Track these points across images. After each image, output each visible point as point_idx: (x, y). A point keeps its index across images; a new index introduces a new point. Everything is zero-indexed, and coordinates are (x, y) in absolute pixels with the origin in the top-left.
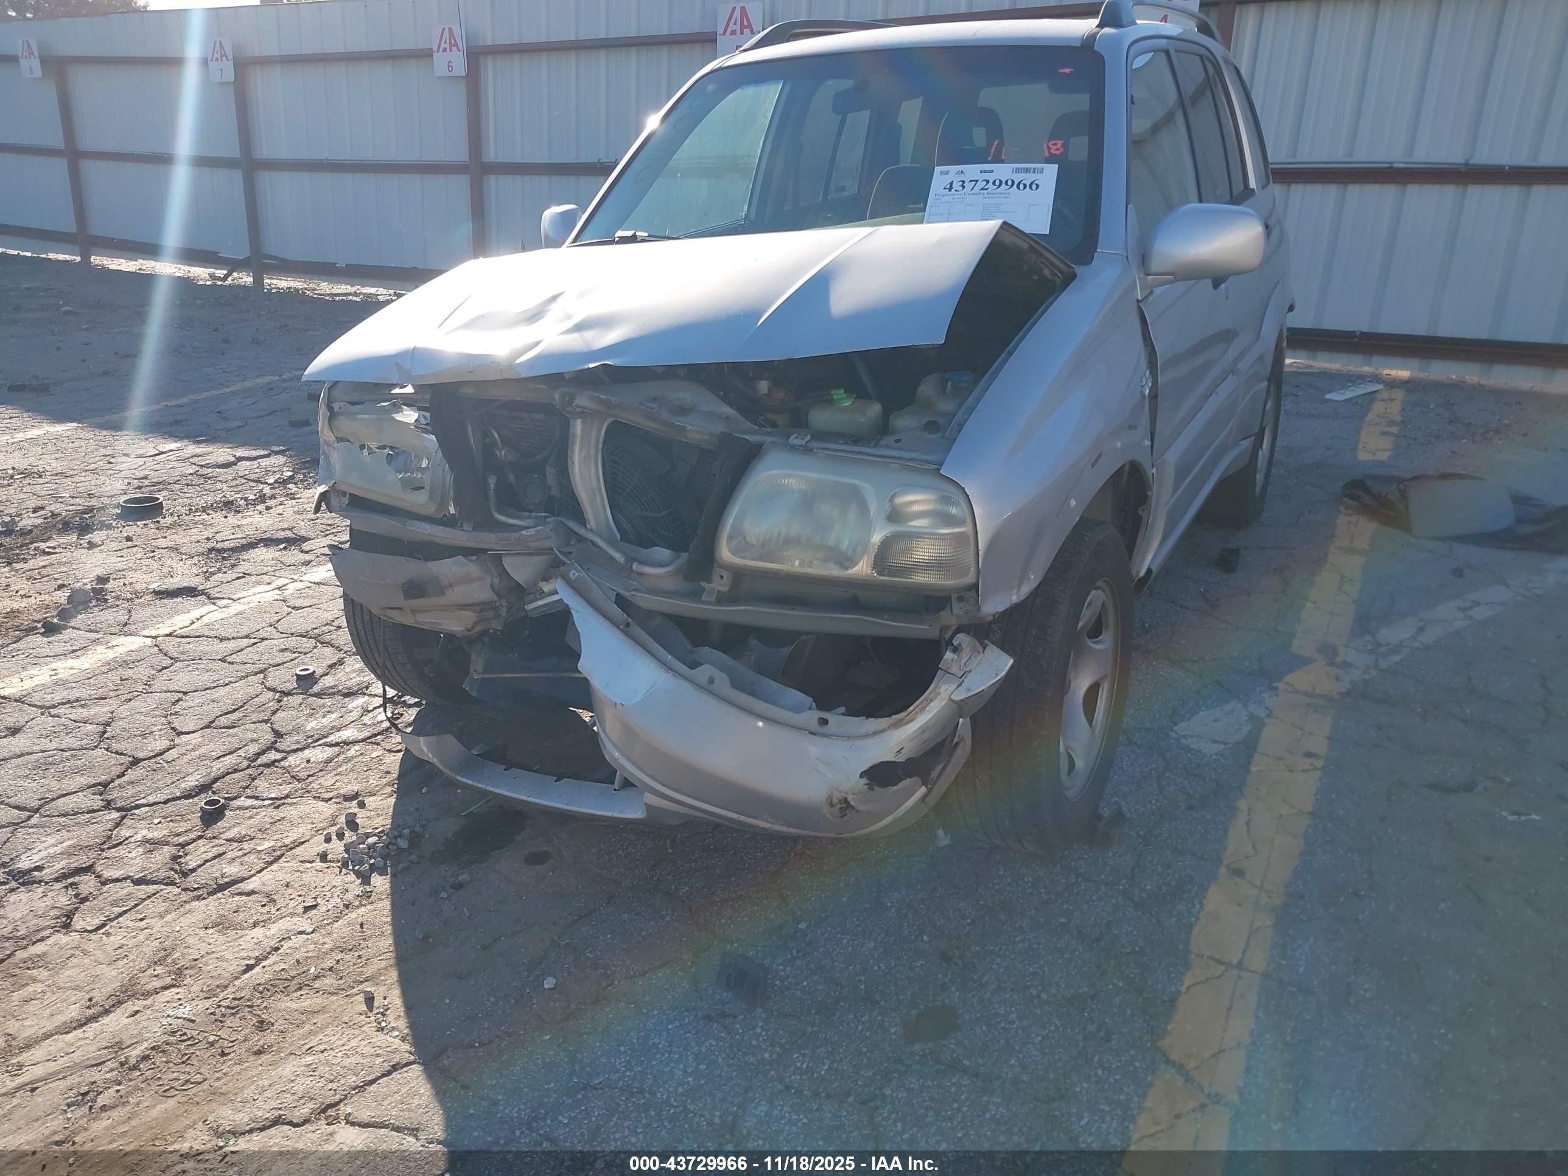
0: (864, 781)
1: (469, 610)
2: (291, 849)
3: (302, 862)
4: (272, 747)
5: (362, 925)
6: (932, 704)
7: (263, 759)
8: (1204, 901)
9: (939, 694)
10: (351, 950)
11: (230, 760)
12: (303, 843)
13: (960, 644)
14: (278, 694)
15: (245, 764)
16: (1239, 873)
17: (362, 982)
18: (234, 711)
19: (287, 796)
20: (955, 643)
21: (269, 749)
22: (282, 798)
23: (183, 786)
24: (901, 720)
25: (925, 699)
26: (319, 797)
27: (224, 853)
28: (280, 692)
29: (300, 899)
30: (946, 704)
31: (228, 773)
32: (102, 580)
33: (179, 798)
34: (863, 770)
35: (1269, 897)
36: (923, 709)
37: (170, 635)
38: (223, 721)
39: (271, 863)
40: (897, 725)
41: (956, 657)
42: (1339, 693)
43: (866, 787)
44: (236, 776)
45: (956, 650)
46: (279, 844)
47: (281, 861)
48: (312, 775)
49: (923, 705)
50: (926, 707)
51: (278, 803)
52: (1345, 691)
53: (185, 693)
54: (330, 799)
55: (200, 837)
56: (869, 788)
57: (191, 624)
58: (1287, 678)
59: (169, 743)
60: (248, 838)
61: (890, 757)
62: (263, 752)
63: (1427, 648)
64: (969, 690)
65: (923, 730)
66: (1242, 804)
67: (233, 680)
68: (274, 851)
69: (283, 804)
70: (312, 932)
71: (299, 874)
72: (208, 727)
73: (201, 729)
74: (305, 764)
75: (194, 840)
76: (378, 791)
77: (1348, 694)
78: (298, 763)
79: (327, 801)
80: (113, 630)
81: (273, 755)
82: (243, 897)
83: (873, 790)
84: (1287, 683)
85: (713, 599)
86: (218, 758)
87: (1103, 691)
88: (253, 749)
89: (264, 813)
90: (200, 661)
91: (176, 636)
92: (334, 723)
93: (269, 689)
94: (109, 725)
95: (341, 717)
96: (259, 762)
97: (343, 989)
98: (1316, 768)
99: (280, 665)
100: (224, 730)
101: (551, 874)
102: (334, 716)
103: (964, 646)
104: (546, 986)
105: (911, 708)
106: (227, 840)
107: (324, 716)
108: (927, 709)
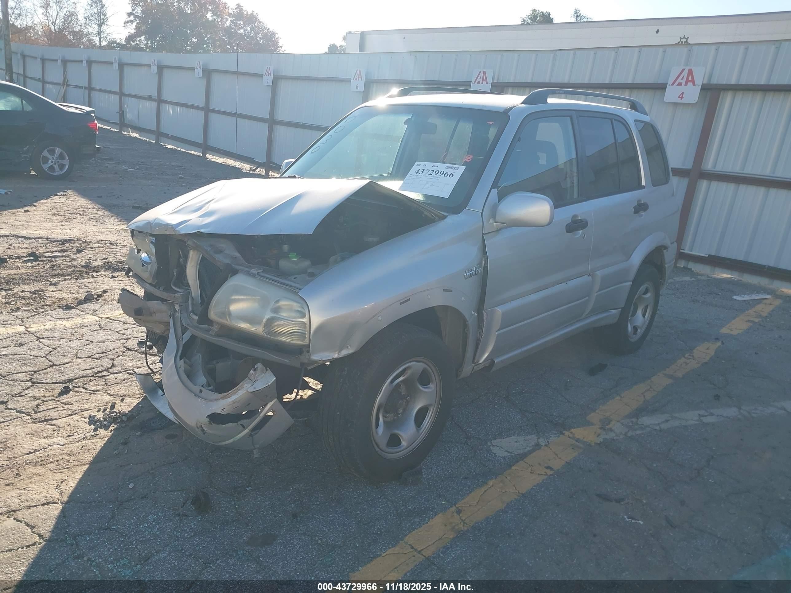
0: (208, 419)
1: (162, 324)
2: (82, 411)
3: (82, 417)
4: (107, 370)
5: (83, 446)
6: (239, 392)
7: (100, 374)
8: (430, 520)
9: (243, 387)
10: (71, 455)
11: (87, 372)
12: (88, 410)
13: (257, 368)
14: (126, 349)
15: (93, 374)
16: (459, 512)
17: (65, 469)
18: (105, 353)
19: (97, 391)
20: (256, 367)
21: (106, 370)
22: (95, 391)
23: (62, 378)
24: (225, 396)
25: (237, 389)
26: (109, 393)
27: (57, 408)
28: (127, 349)
29: (69, 432)
30: (246, 392)
31: (83, 377)
32: (105, 292)
33: (57, 383)
34: (208, 415)
35: (464, 526)
36: (235, 393)
37: (108, 318)
38: (97, 356)
39: (70, 415)
40: (223, 398)
41: (254, 373)
42: (595, 443)
43: (208, 422)
44: (86, 379)
45: (255, 370)
46: (79, 409)
47: (75, 415)
48: (113, 384)
49: (236, 391)
50: (236, 392)
51: (92, 392)
52: (599, 442)
53: (92, 342)
54: (113, 395)
55: (53, 399)
56: (210, 423)
57: (120, 315)
58: (572, 430)
59: (70, 360)
60: (70, 403)
61: (219, 411)
62: (102, 371)
63: (661, 430)
64: (255, 388)
65: (234, 402)
66: (491, 483)
67: (114, 340)
68: (75, 411)
69: (94, 393)
70: (63, 445)
71: (77, 422)
72: (89, 357)
73: (87, 357)
74: (114, 379)
75: (50, 400)
76: (133, 396)
77: (599, 444)
78: (112, 378)
79: (111, 396)
80: (90, 312)
81: (106, 373)
82: (50, 426)
83: (211, 424)
84: (572, 433)
85: (213, 334)
86: (83, 370)
87: (429, 412)
88: (100, 369)
89: (83, 395)
90: (110, 331)
91: (110, 319)
92: (137, 365)
93: (124, 347)
94: (55, 349)
95: (142, 363)
96: (98, 375)
97: (56, 470)
98: (547, 475)
99: (136, 338)
100: (94, 360)
101: (171, 444)
102: (140, 362)
103: (258, 368)
104: (129, 487)
105: (230, 392)
106: (61, 403)
107: (136, 362)
108: (237, 393)
